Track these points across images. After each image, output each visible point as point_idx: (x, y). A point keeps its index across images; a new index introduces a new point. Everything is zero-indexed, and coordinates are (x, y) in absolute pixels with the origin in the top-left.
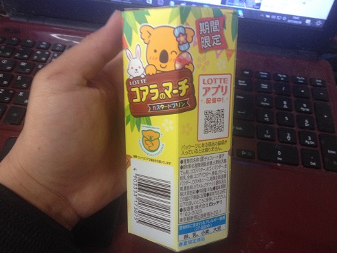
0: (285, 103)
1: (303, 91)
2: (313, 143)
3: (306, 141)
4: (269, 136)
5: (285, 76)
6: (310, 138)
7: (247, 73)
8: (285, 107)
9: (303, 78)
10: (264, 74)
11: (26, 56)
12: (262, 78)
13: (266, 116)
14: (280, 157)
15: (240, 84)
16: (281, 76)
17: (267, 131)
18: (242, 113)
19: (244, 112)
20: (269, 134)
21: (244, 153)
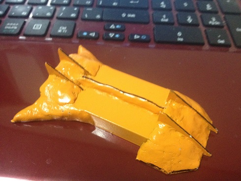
2: (218, 23)
3: (210, 22)
4: (167, 20)
6: (214, 19)
13: (162, 3)
14: (180, 37)
17: (164, 16)
18: (135, 2)
19: (138, 2)
20: (166, 18)
21: (136, 37)
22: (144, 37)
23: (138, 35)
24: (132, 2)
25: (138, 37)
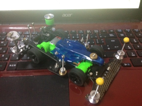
0: (134, 40)
1: (140, 34)
4: (134, 55)
5: (129, 30)
7: (112, 31)
8: (135, 42)
9: (137, 30)
10: (120, 30)
11: (3, 39)
12: (120, 32)
13: (129, 46)
15: (111, 36)
16: (127, 30)
17: (132, 53)
18: (117, 47)
19: (118, 47)
20: (133, 54)
21: (126, 65)
22: (129, 65)
23: (126, 63)
24: (115, 47)
25: (126, 64)
